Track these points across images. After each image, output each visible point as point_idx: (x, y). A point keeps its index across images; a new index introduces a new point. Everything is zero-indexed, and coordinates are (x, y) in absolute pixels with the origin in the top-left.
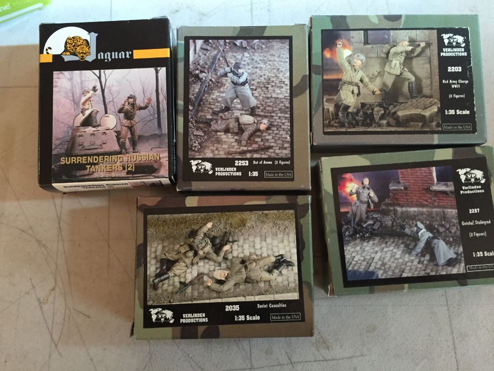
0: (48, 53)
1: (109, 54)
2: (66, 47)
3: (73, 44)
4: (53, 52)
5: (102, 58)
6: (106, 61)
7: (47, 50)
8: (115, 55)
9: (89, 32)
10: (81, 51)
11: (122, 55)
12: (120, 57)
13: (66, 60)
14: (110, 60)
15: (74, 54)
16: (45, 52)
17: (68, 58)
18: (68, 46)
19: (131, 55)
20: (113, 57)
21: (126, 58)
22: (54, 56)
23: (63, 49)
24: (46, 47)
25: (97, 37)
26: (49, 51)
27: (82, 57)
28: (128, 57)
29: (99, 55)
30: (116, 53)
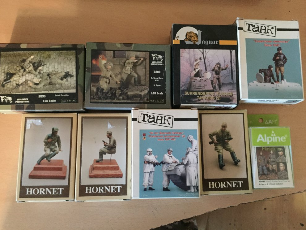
0: (177, 39)
1: (208, 41)
2: (186, 37)
3: (190, 35)
4: (180, 39)
5: (204, 43)
6: (206, 45)
7: (177, 38)
8: (210, 42)
9: (198, 30)
10: (194, 39)
11: (214, 42)
12: (213, 43)
13: (186, 43)
14: (208, 44)
15: (190, 41)
16: (176, 39)
17: (187, 42)
18: (187, 36)
19: (218, 43)
20: (210, 43)
21: (216, 44)
22: (181, 41)
23: (185, 38)
24: (176, 36)
25: (201, 33)
26: (178, 38)
27: (195, 42)
28: (217, 43)
29: (203, 42)
30: (211, 41)
